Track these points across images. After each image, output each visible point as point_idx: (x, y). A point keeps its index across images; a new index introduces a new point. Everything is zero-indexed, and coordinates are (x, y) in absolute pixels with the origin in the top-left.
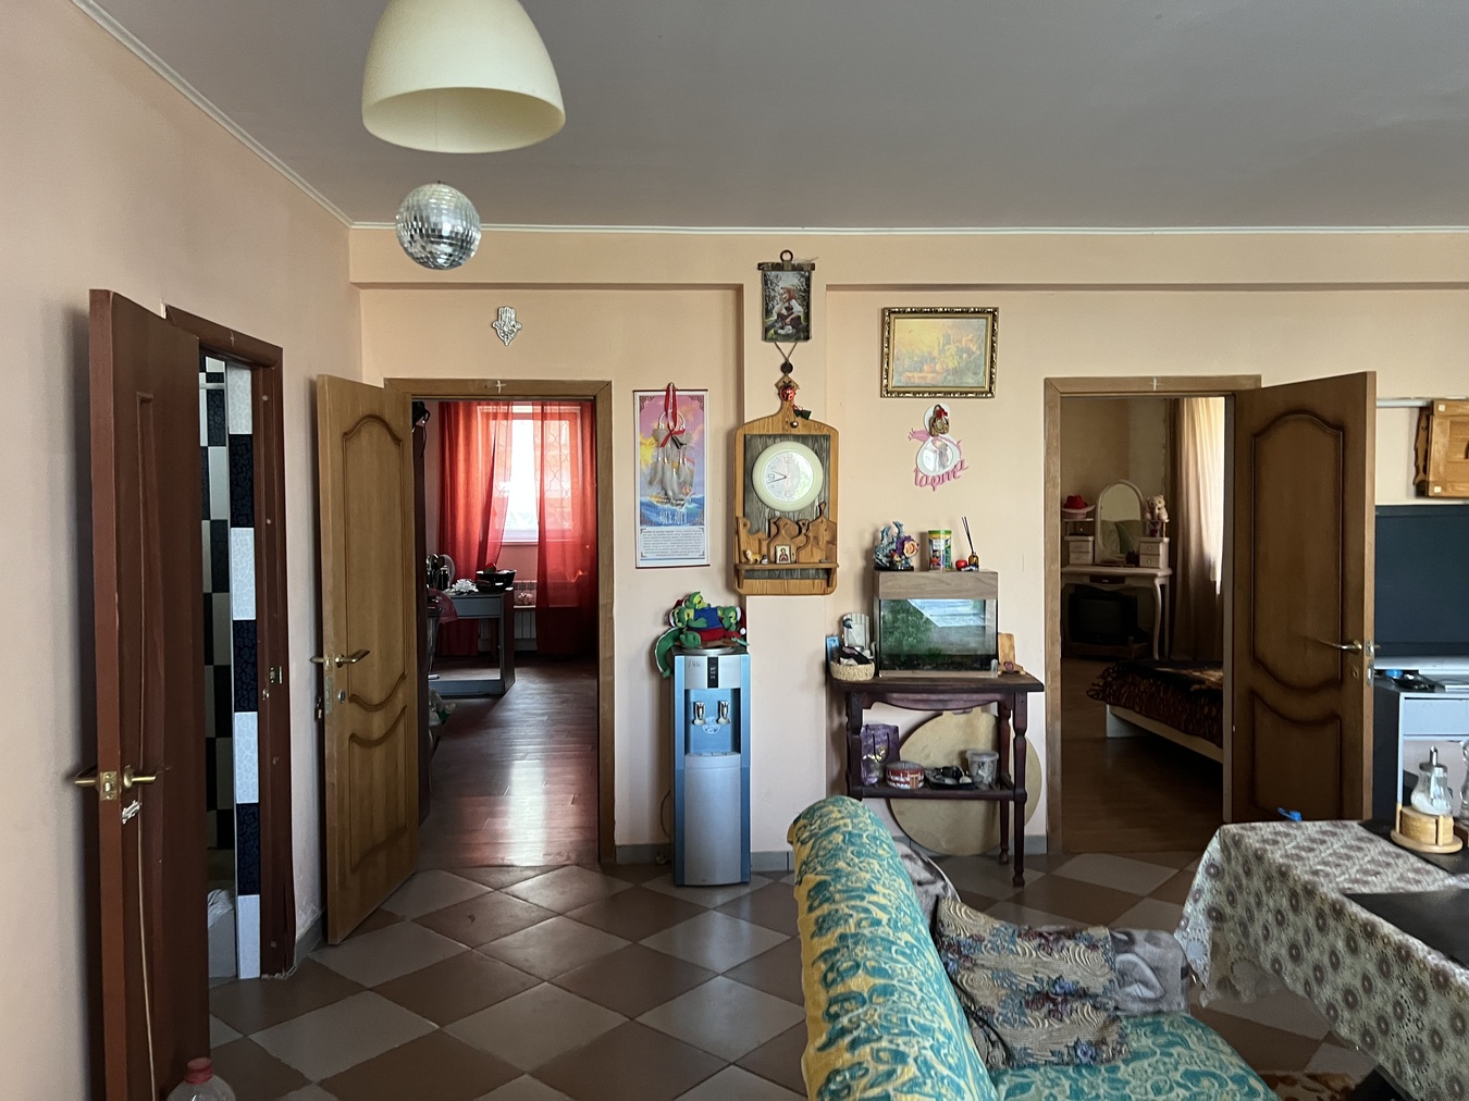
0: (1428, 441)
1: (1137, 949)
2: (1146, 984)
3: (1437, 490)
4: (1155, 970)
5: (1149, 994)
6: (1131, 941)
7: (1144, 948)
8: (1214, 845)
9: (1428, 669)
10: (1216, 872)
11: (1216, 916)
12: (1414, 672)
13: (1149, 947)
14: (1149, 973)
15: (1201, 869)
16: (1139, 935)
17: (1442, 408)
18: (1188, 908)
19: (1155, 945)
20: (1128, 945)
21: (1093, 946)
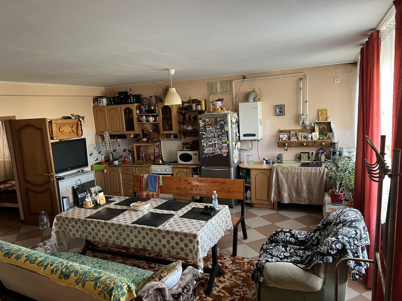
0: (52, 128)
1: (47, 244)
2: (49, 250)
3: (55, 138)
4: (50, 246)
5: (50, 251)
6: (45, 243)
7: (48, 243)
8: (55, 219)
9: (60, 175)
10: (56, 224)
11: (57, 232)
12: (58, 176)
13: (49, 243)
14: (50, 247)
15: (53, 225)
16: (46, 241)
17: (54, 122)
18: (52, 233)
19: (50, 242)
20: (45, 244)
21: (41, 247)
